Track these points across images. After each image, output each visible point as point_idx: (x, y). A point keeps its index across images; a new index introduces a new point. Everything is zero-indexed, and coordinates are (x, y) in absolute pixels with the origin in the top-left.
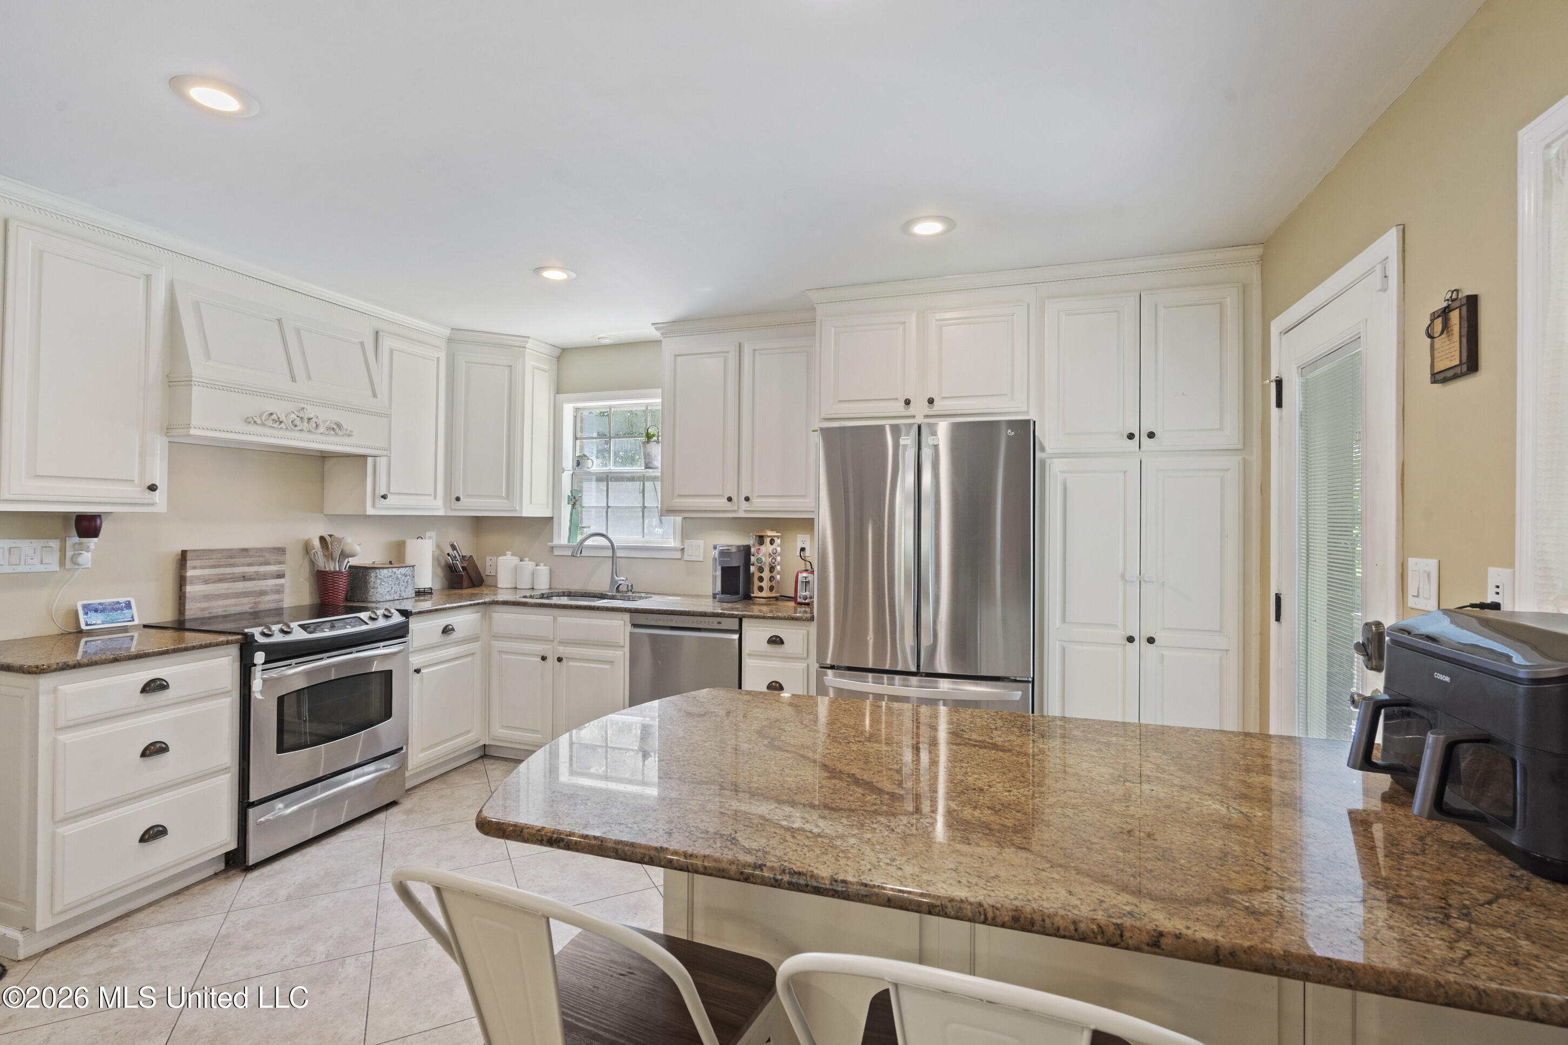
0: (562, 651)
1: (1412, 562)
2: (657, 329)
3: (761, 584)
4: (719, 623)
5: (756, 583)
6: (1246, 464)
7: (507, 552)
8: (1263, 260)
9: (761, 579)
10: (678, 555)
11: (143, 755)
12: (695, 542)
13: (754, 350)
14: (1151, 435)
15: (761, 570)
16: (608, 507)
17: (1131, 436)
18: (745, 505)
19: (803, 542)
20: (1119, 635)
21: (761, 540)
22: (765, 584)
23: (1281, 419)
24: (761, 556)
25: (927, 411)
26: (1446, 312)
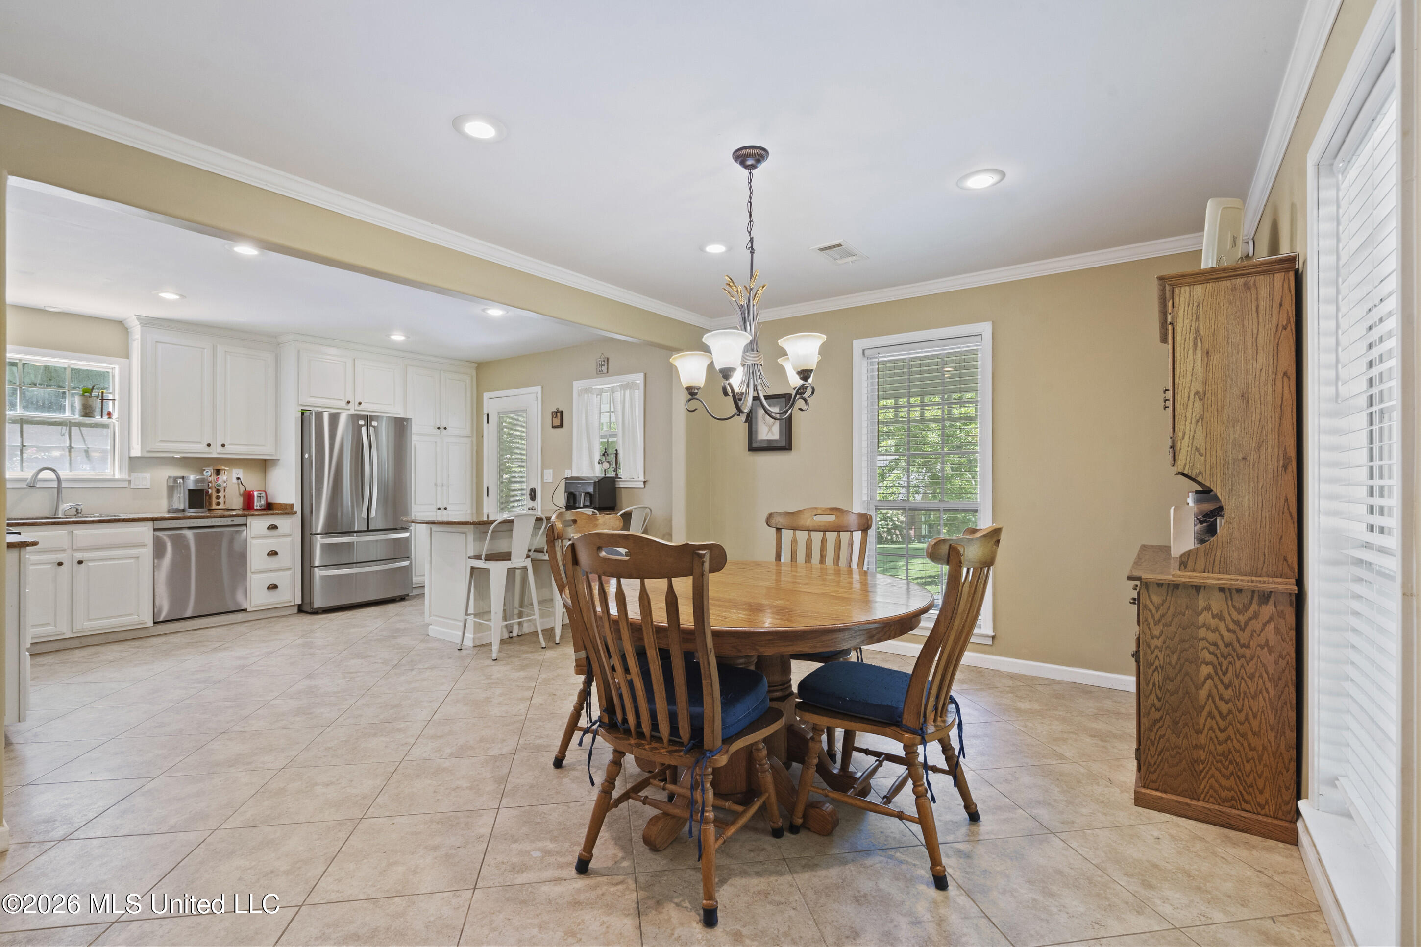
1: (545, 471)
3: (218, 500)
4: (232, 521)
5: (214, 500)
6: (472, 442)
8: (477, 369)
9: (218, 497)
10: (126, 484)
13: (227, 352)
14: (445, 428)
15: (218, 491)
17: (439, 428)
18: (220, 449)
19: (239, 473)
20: (434, 508)
21: (218, 472)
22: (221, 500)
23: (488, 428)
24: (219, 482)
25: (357, 408)
26: (556, 413)
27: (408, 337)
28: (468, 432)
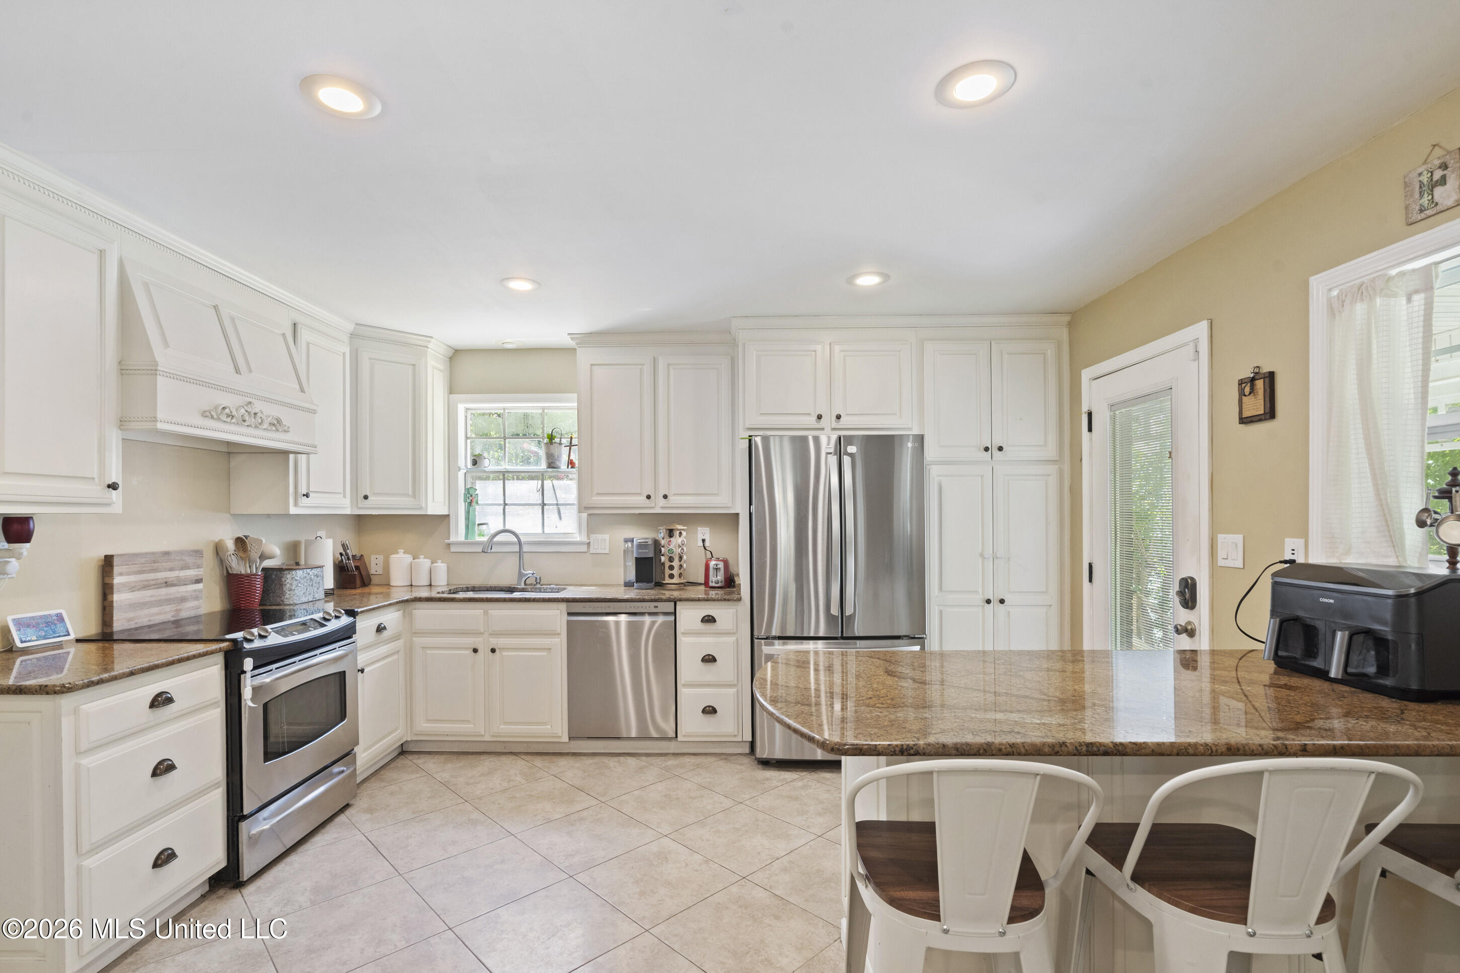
0: (494, 642)
1: (1221, 537)
2: (572, 339)
3: (671, 572)
4: (656, 607)
5: (667, 572)
6: (1061, 472)
7: (399, 550)
8: (1068, 324)
9: (671, 568)
10: (584, 549)
11: (155, 774)
12: (600, 536)
13: (669, 365)
14: (1000, 449)
15: (671, 559)
16: (505, 504)
17: (987, 449)
18: (663, 502)
19: (704, 534)
20: (979, 598)
21: (671, 533)
22: (675, 572)
23: (1091, 439)
24: (671, 547)
25: (834, 425)
26: (1253, 380)
27: (886, 277)
28: (1051, 451)
